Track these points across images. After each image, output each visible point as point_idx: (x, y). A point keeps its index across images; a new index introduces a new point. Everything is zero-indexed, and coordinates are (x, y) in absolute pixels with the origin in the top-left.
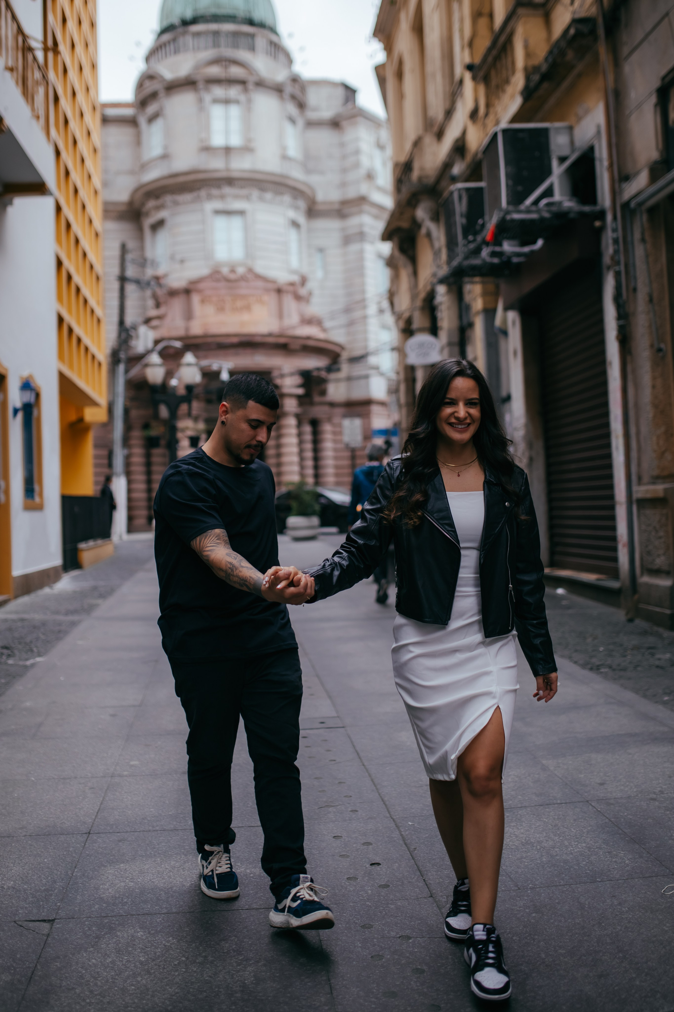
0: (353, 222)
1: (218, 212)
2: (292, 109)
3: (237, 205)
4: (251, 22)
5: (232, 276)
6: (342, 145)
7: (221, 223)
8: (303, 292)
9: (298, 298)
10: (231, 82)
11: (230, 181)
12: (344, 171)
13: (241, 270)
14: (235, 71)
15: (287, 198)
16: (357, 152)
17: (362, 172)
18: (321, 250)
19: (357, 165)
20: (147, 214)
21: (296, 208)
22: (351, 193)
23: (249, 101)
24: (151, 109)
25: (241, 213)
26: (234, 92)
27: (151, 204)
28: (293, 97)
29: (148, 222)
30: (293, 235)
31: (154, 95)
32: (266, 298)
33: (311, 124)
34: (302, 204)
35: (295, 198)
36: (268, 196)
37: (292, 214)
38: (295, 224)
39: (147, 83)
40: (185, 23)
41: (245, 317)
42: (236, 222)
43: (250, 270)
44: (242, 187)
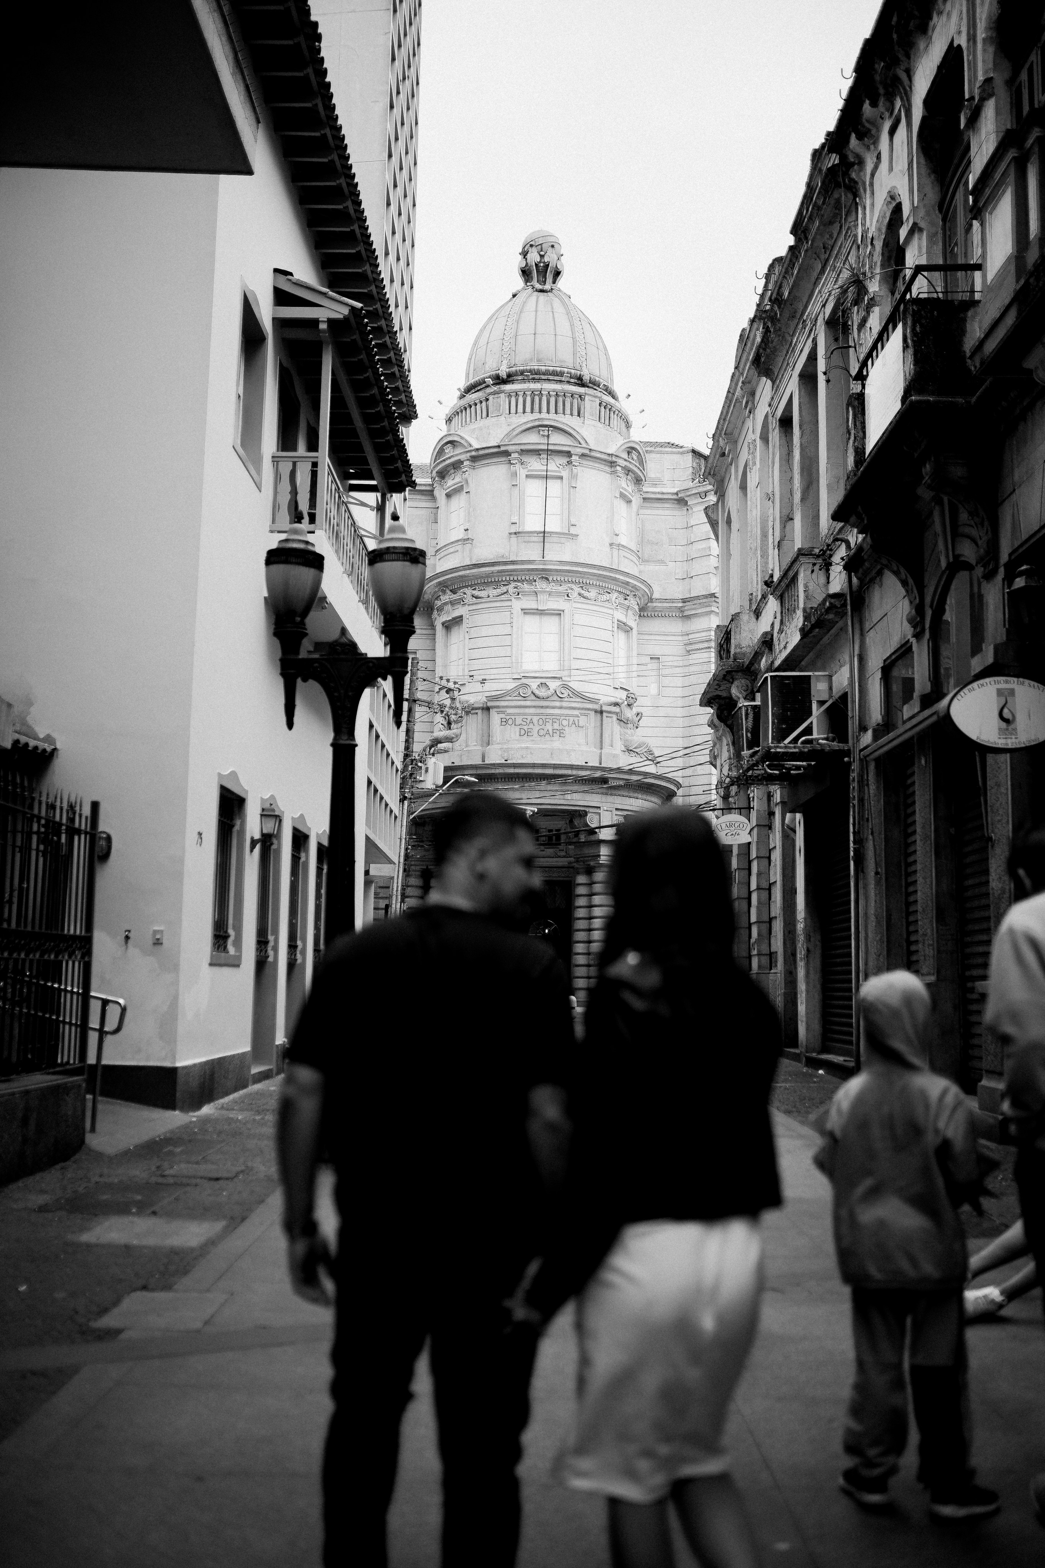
1: (528, 612)
2: (626, 485)
3: (553, 604)
4: (580, 382)
5: (542, 693)
7: (530, 625)
8: (629, 714)
9: (623, 721)
10: (551, 453)
11: (545, 575)
13: (553, 685)
14: (557, 440)
15: (616, 597)
20: (440, 609)
21: (627, 609)
22: (698, 589)
23: (574, 477)
24: (451, 482)
25: (559, 614)
26: (555, 465)
27: (446, 597)
28: (628, 471)
29: (440, 620)
30: (621, 641)
31: (457, 465)
32: (583, 721)
33: (649, 500)
34: (633, 602)
35: (626, 596)
36: (592, 593)
37: (620, 615)
38: (624, 628)
39: (448, 450)
40: (499, 380)
41: (557, 743)
42: (551, 623)
43: (565, 687)
44: (560, 583)
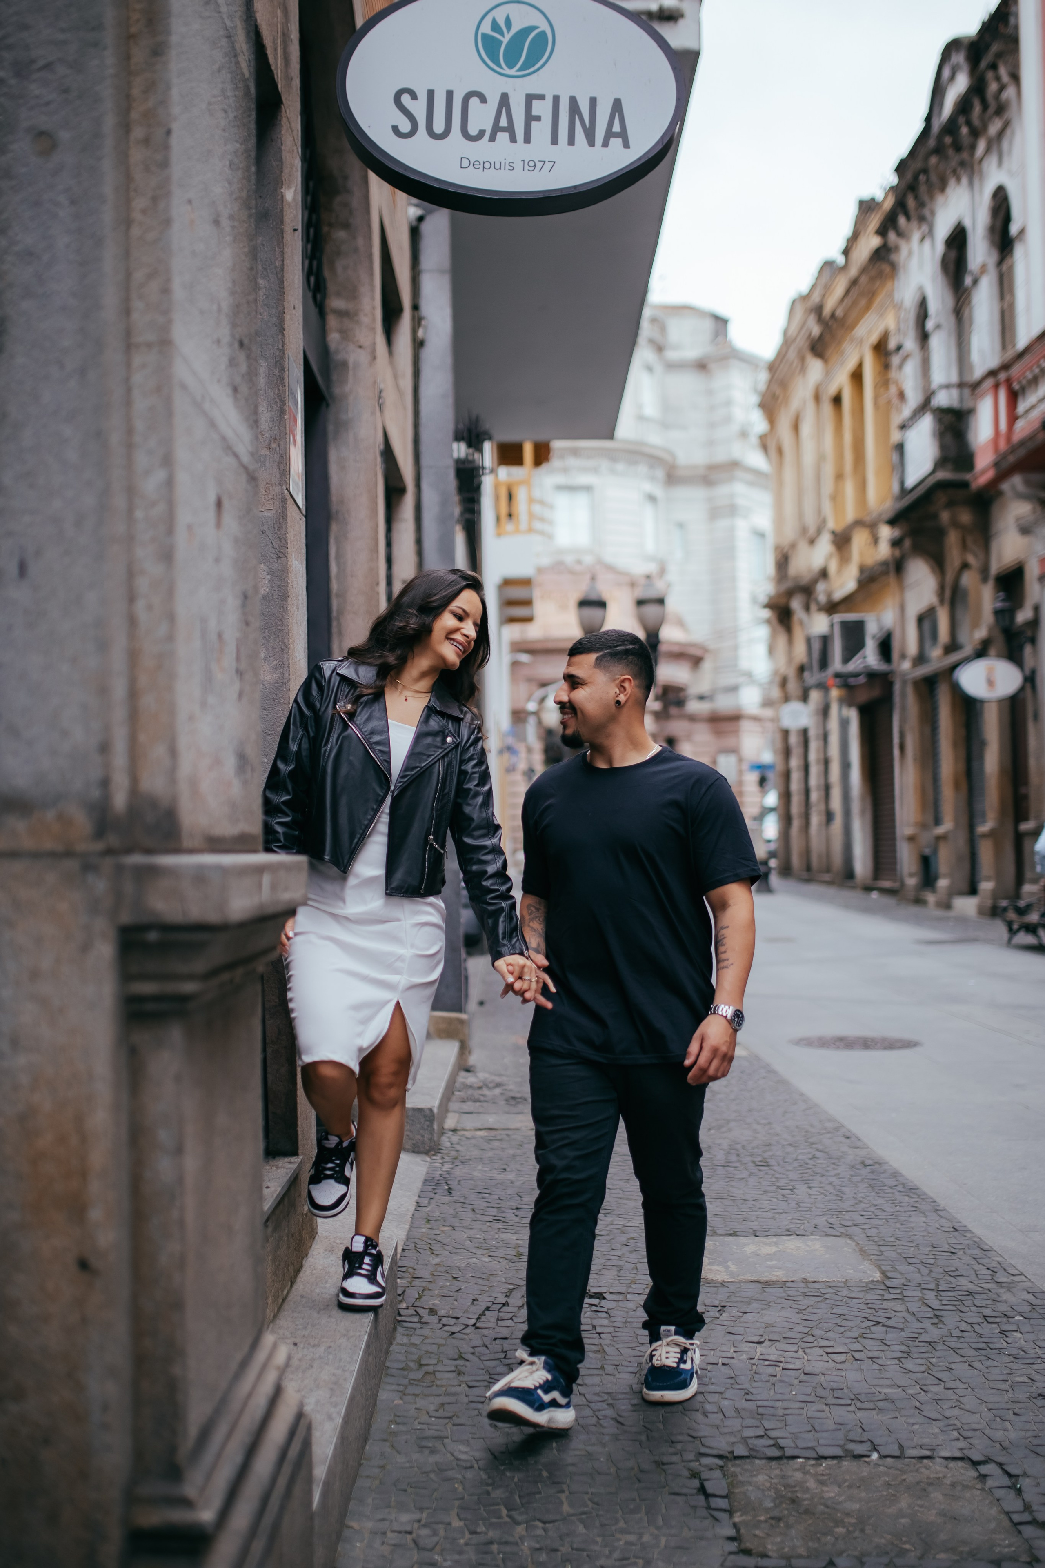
0: (722, 491)
1: (560, 488)
2: (649, 355)
3: (584, 479)
5: (576, 568)
6: (710, 393)
7: (562, 501)
8: (662, 586)
12: (712, 425)
13: (587, 559)
15: (642, 469)
16: (728, 403)
17: (735, 428)
18: (681, 526)
19: (728, 420)
21: (653, 479)
22: (720, 456)
25: (588, 489)
28: (651, 341)
30: (649, 511)
33: (672, 367)
34: (660, 473)
35: (652, 467)
36: (620, 467)
37: (647, 486)
38: (651, 499)
42: (581, 500)
44: (589, 459)
